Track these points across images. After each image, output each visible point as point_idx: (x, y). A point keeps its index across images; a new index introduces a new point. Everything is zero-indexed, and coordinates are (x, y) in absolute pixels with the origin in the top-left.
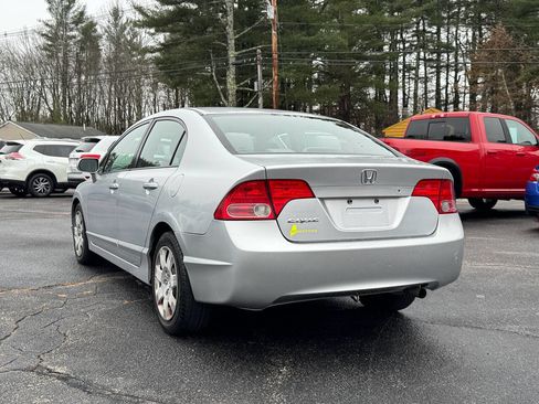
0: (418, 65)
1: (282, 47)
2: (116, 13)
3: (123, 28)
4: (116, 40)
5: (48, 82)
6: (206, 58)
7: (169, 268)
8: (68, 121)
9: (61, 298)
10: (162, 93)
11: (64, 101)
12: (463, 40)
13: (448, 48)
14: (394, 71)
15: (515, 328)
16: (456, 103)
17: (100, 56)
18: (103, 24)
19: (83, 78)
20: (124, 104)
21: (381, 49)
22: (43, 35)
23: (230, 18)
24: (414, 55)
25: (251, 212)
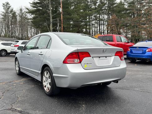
0: (95, 24)
1: (64, 19)
2: (21, 10)
3: (23, 14)
4: (21, 17)
5: (3, 27)
6: (45, 21)
7: (48, 77)
8: (9, 37)
9: (14, 86)
10: (33, 30)
11: (8, 32)
12: (105, 18)
13: (102, 20)
14: (90, 25)
15: (137, 89)
16: (104, 33)
17: (17, 20)
18: (18, 13)
19: (13, 26)
20: (23, 33)
21: (86, 20)
22: (2, 15)
23: (51, 11)
24: (94, 21)
25: (74, 61)
